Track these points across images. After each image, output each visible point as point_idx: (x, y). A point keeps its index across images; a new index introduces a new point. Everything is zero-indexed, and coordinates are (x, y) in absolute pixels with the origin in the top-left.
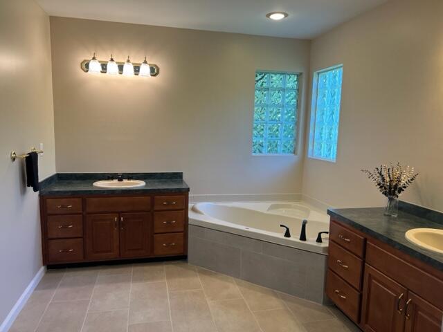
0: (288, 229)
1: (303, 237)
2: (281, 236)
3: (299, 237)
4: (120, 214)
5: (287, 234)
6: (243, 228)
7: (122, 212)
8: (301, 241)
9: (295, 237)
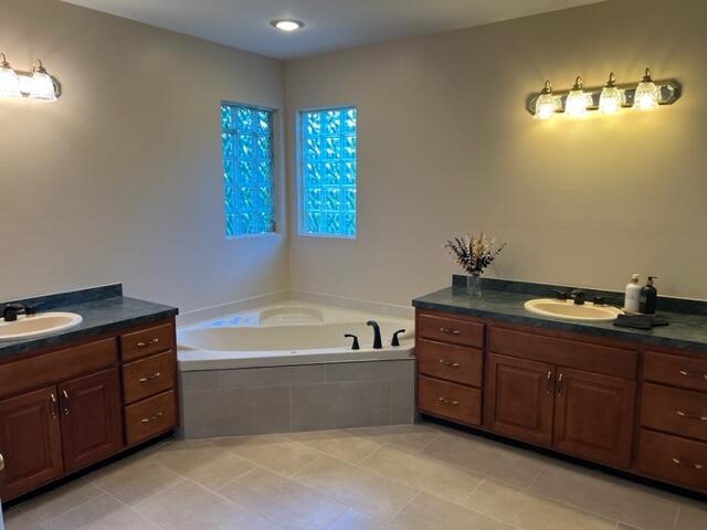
0: (356, 338)
1: (378, 344)
2: (349, 350)
3: (372, 345)
4: (57, 385)
5: (356, 346)
6: (288, 353)
7: (62, 381)
8: (376, 350)
9: (367, 346)
